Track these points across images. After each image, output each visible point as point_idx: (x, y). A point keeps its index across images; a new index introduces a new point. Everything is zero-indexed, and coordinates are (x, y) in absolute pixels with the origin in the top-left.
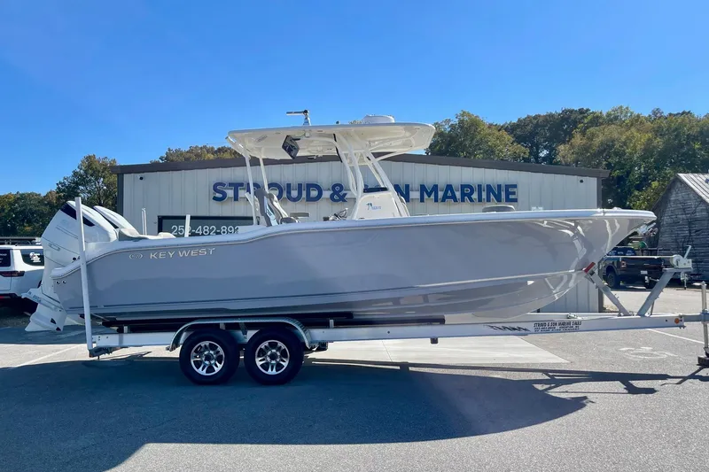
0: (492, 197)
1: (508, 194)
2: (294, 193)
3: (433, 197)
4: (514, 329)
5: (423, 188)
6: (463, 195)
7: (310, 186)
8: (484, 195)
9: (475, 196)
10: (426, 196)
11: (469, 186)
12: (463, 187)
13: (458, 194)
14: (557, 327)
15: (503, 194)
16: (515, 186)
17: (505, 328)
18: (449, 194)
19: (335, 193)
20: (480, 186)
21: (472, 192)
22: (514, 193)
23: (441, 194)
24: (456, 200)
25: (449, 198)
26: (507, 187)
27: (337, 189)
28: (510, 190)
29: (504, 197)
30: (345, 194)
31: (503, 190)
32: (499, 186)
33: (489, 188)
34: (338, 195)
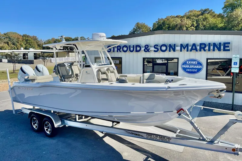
1: (225, 47)
2: (132, 49)
3: (186, 49)
4: (137, 135)
5: (182, 45)
7: (137, 46)
8: (212, 48)
9: (207, 48)
10: (183, 49)
11: (204, 44)
14: (158, 139)
15: (222, 47)
16: (229, 43)
17: (132, 133)
18: (194, 48)
19: (146, 48)
21: (205, 47)
22: (228, 47)
23: (190, 48)
24: (197, 51)
25: (194, 49)
26: (225, 44)
27: (147, 47)
28: (226, 45)
29: (223, 49)
30: (149, 49)
31: (222, 45)
32: (220, 43)
33: (215, 45)
34: (147, 49)
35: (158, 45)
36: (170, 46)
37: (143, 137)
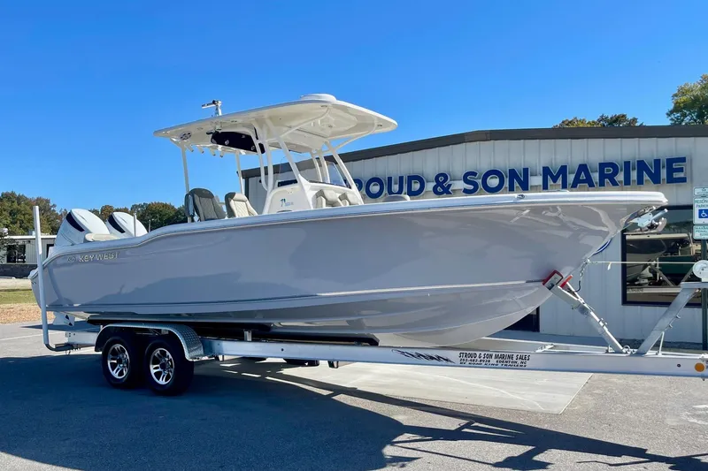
2: (395, 188)
4: (432, 358)
6: (602, 177)
7: (411, 178)
8: (634, 175)
9: (620, 177)
10: (550, 182)
12: (602, 166)
13: (596, 177)
14: (493, 361)
16: (683, 160)
19: (439, 184)
20: (627, 164)
21: (616, 173)
22: (681, 170)
23: (571, 178)
24: (591, 185)
25: (583, 181)
31: (663, 167)
32: (657, 162)
33: (642, 166)
34: (443, 187)
35: (474, 174)
36: (513, 173)
37: (449, 363)
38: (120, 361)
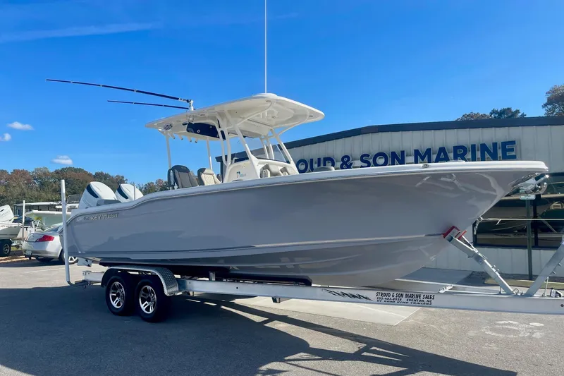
0: (487, 155)
1: (505, 151)
2: (315, 166)
3: (426, 159)
4: (354, 296)
5: (417, 153)
6: (456, 155)
7: (326, 159)
8: (478, 154)
9: (469, 156)
11: (462, 147)
12: (456, 148)
13: (451, 155)
14: (404, 299)
15: (500, 153)
16: (513, 143)
17: (344, 294)
18: (442, 156)
19: (344, 163)
20: (473, 147)
21: (465, 153)
22: (512, 150)
23: (434, 156)
25: (442, 159)
26: (504, 144)
27: (346, 160)
28: (508, 147)
29: (501, 155)
30: (351, 164)
31: (499, 148)
32: (495, 145)
33: (484, 147)
34: (347, 165)
35: (368, 156)
36: (393, 154)
37: (368, 301)
38: (118, 295)
